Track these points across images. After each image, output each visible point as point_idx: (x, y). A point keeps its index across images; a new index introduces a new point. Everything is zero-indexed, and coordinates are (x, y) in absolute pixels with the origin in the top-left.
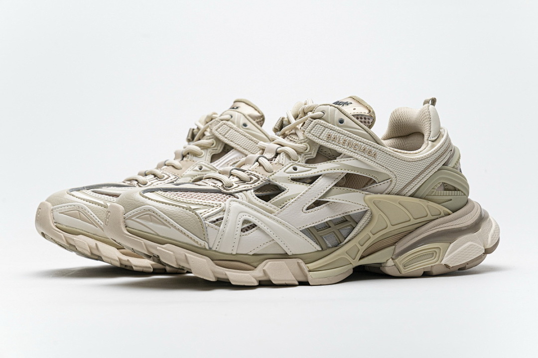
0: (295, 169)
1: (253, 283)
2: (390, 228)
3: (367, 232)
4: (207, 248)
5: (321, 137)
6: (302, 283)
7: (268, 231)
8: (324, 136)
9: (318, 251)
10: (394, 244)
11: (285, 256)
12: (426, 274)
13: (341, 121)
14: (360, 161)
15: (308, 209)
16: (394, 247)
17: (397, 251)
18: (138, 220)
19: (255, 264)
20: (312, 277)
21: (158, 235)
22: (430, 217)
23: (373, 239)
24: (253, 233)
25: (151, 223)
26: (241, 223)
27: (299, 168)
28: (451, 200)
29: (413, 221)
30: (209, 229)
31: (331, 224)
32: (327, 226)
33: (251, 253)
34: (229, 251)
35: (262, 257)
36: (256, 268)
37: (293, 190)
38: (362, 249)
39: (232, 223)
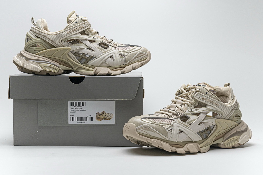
0: (191, 110)
1: (184, 152)
2: (222, 131)
3: (216, 133)
4: (168, 140)
5: (200, 98)
6: (199, 152)
7: (187, 133)
8: (201, 98)
9: (201, 140)
10: (223, 136)
11: (192, 142)
12: (233, 147)
13: (207, 93)
14: (214, 107)
15: (199, 125)
16: (223, 138)
17: (225, 139)
18: (142, 130)
19: (183, 145)
20: (202, 149)
21: (150, 135)
22: (233, 127)
23: (217, 135)
24: (182, 134)
25: (147, 131)
26: (178, 130)
27: (193, 110)
28: (238, 120)
29: (229, 128)
30: (168, 133)
31: (205, 130)
32: (204, 131)
33: (182, 142)
34: (175, 141)
35: (186, 143)
36: (184, 147)
37: (193, 117)
38: (214, 139)
39: (176, 130)
